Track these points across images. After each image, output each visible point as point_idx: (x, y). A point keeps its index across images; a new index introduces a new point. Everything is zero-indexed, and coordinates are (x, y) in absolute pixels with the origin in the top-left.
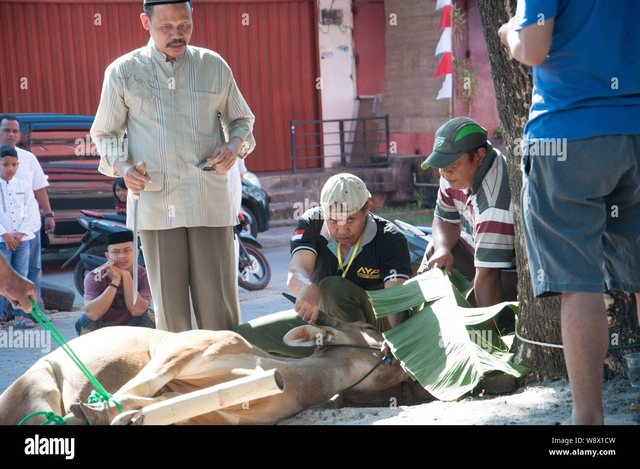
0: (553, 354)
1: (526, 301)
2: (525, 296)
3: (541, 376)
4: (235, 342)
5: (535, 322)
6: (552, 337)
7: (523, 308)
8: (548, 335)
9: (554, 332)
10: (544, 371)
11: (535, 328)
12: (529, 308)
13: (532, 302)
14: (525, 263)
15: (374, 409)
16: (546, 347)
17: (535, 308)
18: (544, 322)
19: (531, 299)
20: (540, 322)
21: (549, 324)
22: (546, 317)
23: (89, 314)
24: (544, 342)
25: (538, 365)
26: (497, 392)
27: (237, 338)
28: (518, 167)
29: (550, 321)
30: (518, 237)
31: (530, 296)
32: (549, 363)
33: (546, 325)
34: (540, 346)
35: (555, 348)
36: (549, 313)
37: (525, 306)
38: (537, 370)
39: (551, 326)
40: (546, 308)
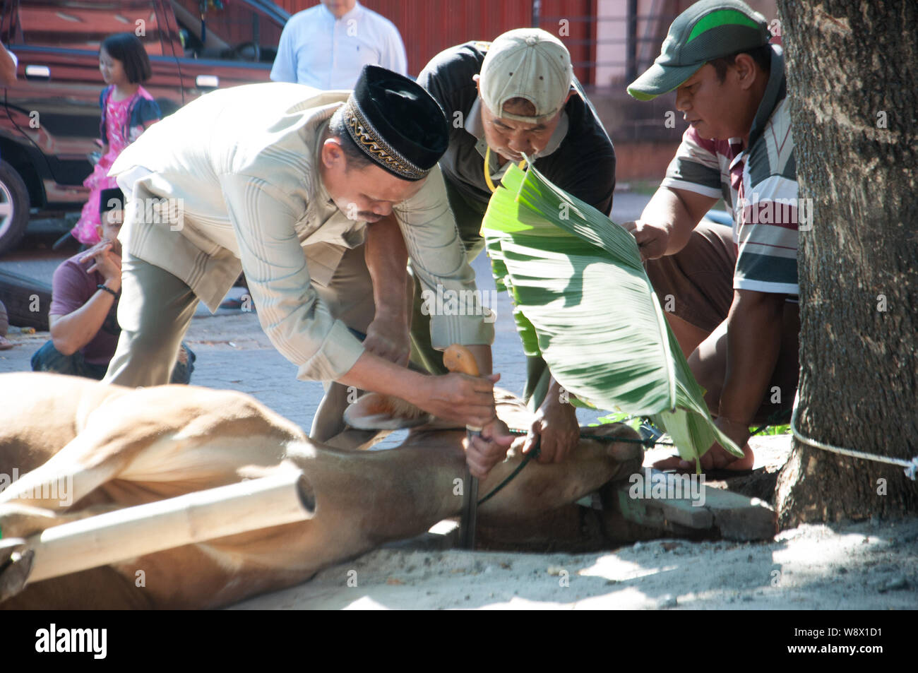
0: (856, 470)
1: (812, 366)
2: (811, 356)
3: (831, 512)
4: (246, 414)
5: (826, 406)
6: (856, 438)
7: (805, 378)
8: (848, 432)
9: (859, 429)
10: (838, 503)
11: (826, 419)
12: (817, 378)
13: (823, 367)
14: (812, 291)
15: (503, 557)
16: (843, 457)
17: (826, 380)
18: (843, 408)
19: (820, 361)
20: (835, 407)
21: (851, 412)
22: (846, 398)
23: (58, 343)
24: (841, 445)
25: (826, 490)
26: (743, 538)
27: (248, 407)
28: (805, 104)
29: (854, 407)
30: (803, 240)
31: (819, 355)
32: (849, 488)
33: (845, 414)
34: (834, 454)
35: (860, 460)
36: (851, 390)
37: (810, 376)
38: (825, 500)
39: (855, 416)
40: (846, 382)
